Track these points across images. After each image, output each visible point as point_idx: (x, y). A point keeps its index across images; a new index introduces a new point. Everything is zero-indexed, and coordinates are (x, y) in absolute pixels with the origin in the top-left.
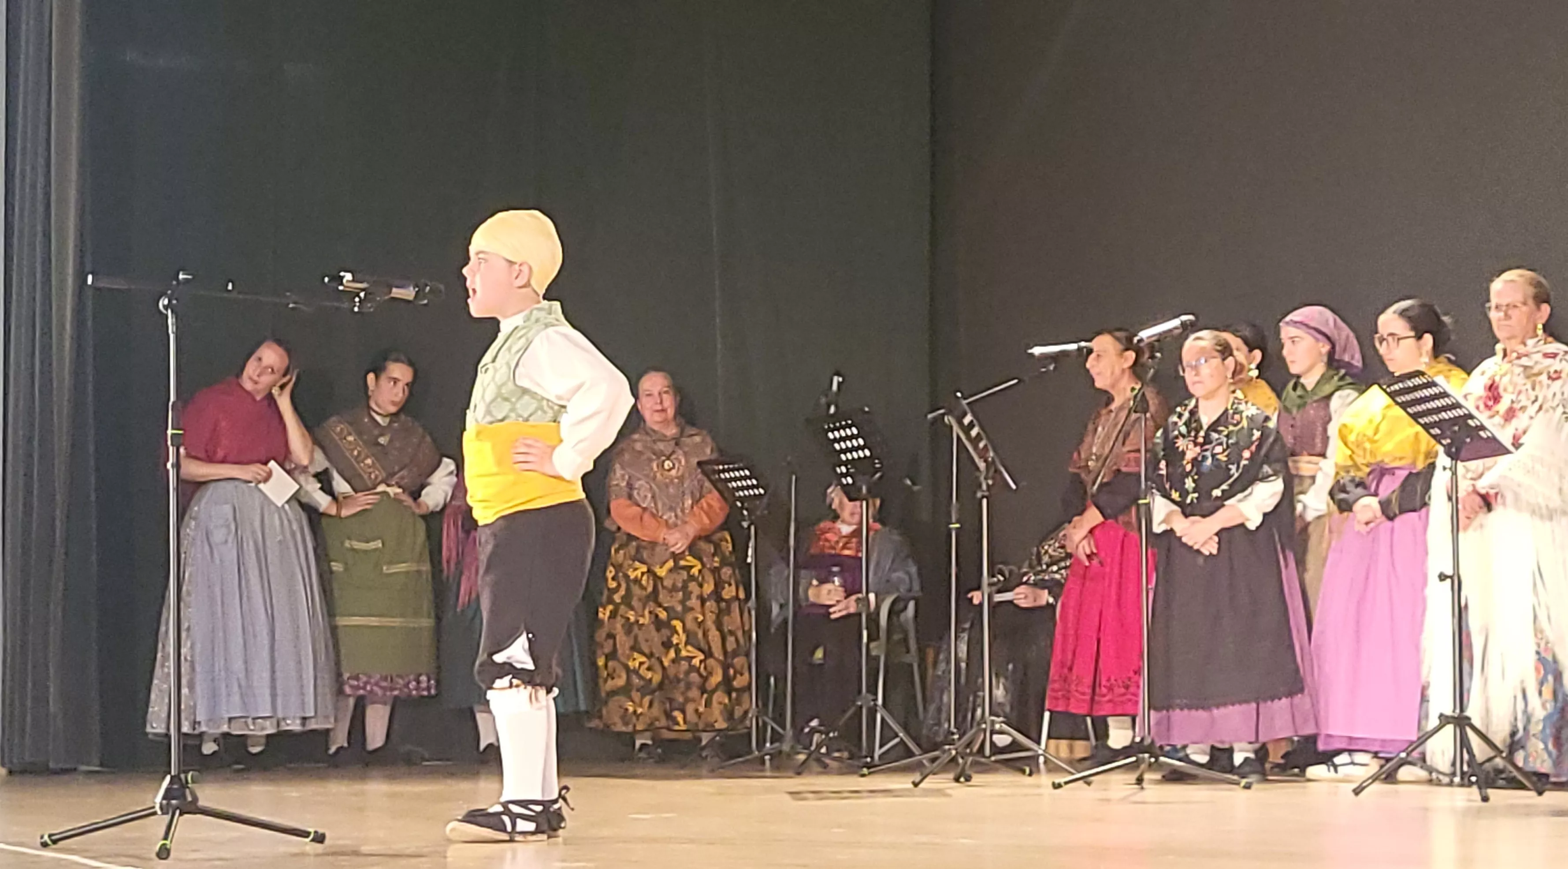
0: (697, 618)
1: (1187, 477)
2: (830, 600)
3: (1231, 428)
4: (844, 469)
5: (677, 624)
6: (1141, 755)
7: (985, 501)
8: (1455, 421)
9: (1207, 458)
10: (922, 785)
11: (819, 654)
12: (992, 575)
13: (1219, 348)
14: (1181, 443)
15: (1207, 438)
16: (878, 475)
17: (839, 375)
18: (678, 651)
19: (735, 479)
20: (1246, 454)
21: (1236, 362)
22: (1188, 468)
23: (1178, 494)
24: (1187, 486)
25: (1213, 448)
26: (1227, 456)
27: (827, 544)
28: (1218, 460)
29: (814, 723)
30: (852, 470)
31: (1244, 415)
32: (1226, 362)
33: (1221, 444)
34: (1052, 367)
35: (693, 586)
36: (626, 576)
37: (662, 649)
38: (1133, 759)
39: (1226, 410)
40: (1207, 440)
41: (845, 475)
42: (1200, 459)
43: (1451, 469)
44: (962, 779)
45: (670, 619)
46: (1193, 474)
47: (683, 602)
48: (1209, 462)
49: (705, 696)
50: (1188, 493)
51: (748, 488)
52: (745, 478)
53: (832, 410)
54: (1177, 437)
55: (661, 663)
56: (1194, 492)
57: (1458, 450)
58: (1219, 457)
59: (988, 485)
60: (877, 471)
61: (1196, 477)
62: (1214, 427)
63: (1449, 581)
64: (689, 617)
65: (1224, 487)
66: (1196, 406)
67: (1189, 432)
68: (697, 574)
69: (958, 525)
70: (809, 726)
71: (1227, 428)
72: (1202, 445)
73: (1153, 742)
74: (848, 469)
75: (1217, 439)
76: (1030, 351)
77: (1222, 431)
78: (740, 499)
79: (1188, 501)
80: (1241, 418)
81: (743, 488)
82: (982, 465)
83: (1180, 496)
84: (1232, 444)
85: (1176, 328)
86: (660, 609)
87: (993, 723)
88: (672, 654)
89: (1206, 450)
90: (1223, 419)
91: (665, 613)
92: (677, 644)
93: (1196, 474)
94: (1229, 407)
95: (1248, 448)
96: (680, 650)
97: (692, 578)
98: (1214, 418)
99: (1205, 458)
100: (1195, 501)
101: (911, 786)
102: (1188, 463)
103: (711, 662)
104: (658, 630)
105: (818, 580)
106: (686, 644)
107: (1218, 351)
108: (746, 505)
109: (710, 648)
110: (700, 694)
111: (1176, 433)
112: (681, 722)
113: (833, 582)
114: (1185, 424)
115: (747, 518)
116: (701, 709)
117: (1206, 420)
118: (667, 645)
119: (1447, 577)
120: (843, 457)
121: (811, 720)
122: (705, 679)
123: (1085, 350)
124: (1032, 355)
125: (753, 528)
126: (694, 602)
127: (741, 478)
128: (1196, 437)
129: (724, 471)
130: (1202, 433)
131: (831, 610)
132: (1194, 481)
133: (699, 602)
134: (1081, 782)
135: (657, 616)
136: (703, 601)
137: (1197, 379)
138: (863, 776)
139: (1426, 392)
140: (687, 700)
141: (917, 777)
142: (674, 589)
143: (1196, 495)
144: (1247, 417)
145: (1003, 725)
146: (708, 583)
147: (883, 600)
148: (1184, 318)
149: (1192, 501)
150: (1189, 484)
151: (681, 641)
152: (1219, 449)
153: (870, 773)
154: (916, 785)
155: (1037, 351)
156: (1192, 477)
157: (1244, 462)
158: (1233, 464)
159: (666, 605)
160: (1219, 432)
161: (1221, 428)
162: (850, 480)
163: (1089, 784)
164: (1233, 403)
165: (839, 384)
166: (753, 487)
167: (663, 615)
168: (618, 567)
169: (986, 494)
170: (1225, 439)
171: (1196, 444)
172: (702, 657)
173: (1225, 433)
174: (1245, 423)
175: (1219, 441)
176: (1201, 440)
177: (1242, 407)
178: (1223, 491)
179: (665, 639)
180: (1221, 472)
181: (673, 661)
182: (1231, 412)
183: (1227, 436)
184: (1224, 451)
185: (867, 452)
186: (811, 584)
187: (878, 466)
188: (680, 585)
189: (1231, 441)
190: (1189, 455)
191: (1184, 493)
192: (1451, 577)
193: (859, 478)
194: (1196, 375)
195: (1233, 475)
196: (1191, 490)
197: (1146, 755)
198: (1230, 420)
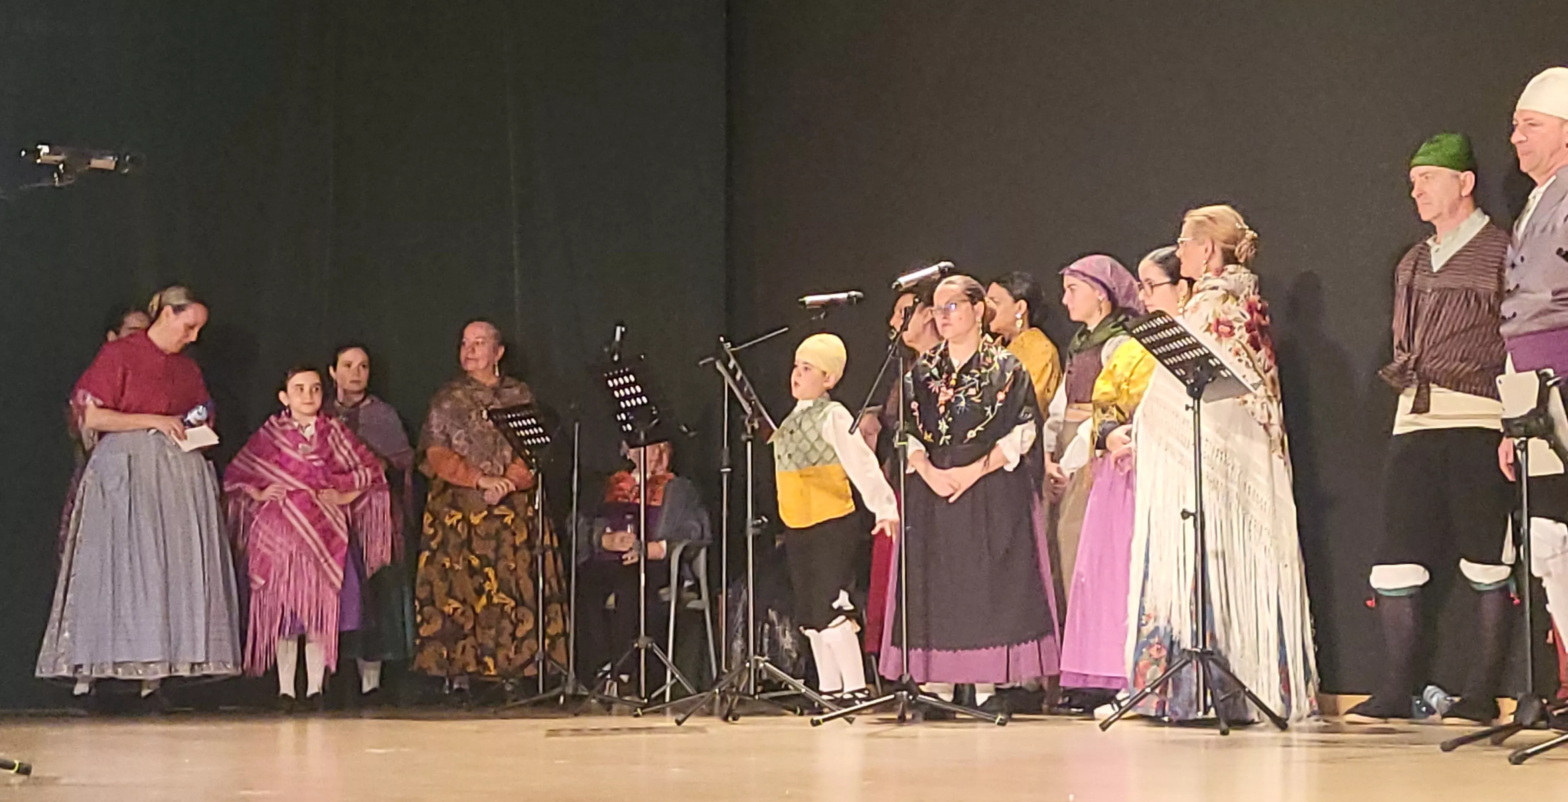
0: (508, 567)
1: (941, 419)
2: (624, 546)
3: (984, 370)
4: (623, 416)
5: (491, 573)
6: (899, 693)
7: (749, 444)
8: (1196, 361)
9: (961, 400)
10: (684, 724)
11: (611, 600)
12: (756, 516)
13: (969, 293)
14: (934, 385)
15: (959, 380)
16: (655, 421)
17: (622, 325)
18: (490, 598)
19: (524, 428)
20: (1001, 396)
21: (985, 307)
22: (942, 410)
23: (930, 436)
24: (940, 428)
25: (967, 390)
26: (980, 398)
27: (621, 493)
28: (973, 402)
29: (607, 668)
30: (631, 418)
31: (995, 359)
32: (976, 307)
33: (974, 386)
34: (822, 316)
35: (506, 535)
36: (443, 524)
37: (474, 595)
38: (892, 696)
39: (977, 352)
40: (959, 383)
41: (624, 423)
42: (953, 400)
43: (1193, 408)
44: (730, 719)
45: (482, 566)
46: (946, 416)
47: (497, 550)
48: (963, 404)
49: (515, 642)
50: (941, 435)
51: (535, 436)
52: (532, 426)
53: (616, 358)
54: (928, 379)
55: (473, 609)
56: (946, 434)
57: (1201, 391)
58: (973, 399)
59: (753, 428)
60: (655, 417)
61: (950, 419)
62: (966, 369)
63: (1192, 518)
64: (501, 565)
65: (979, 428)
66: (946, 349)
67: (941, 375)
68: (510, 522)
69: (728, 470)
70: (602, 671)
71: (980, 370)
72: (955, 388)
73: (911, 678)
74: (627, 417)
75: (969, 382)
76: (801, 300)
77: (975, 374)
78: (528, 447)
79: (941, 443)
80: (993, 362)
81: (530, 437)
82: (749, 410)
83: (933, 438)
84: (984, 386)
85: (933, 274)
86: (473, 557)
87: (757, 661)
88: (484, 600)
89: (959, 392)
90: (975, 361)
91: (477, 561)
92: (490, 591)
93: (950, 416)
94: (980, 350)
95: (1001, 390)
96: (492, 597)
97: (506, 527)
98: (966, 361)
99: (958, 400)
100: (947, 443)
101: (675, 724)
102: (941, 405)
103: (522, 610)
104: (471, 577)
105: (611, 528)
106: (498, 591)
107: (969, 295)
108: (534, 453)
109: (521, 595)
110: (510, 639)
111: (928, 375)
112: (492, 667)
113: (626, 529)
114: (936, 366)
115: (534, 466)
116: (512, 655)
117: (958, 363)
118: (479, 592)
119: (1189, 514)
120: (623, 405)
121: (605, 664)
122: (515, 626)
123: (855, 299)
124: (803, 303)
125: (540, 476)
126: (507, 550)
127: (528, 427)
128: (948, 380)
129: (512, 420)
130: (954, 376)
131: (624, 557)
132: (948, 423)
133: (511, 551)
134: (841, 719)
135: (470, 562)
136: (516, 549)
137: (945, 321)
138: (637, 716)
139: (1169, 333)
140: (498, 645)
141: (681, 717)
142: (488, 536)
143: (949, 437)
144: (998, 360)
145: (768, 664)
146: (522, 532)
147: (674, 547)
148: (943, 264)
149: (944, 442)
150: (943, 426)
151: (492, 587)
152: (972, 391)
153: (643, 714)
154: (679, 723)
155: (808, 299)
156: (946, 420)
157: (998, 404)
158: (988, 406)
159: (477, 553)
160: (973, 375)
161: (973, 371)
162: (629, 427)
163: (850, 721)
164: (984, 347)
165: (622, 333)
166: (539, 435)
167: (475, 562)
168: (435, 516)
169: (751, 437)
170: (977, 381)
171: (948, 387)
172: (513, 604)
173: (977, 376)
174: (996, 365)
175: (972, 384)
176: (953, 382)
177: (993, 350)
178: (978, 432)
179: (477, 585)
180: (975, 414)
181: (485, 607)
182: (982, 354)
183: (979, 378)
184: (978, 393)
185: (645, 400)
186: (604, 531)
187: (654, 413)
188: (494, 532)
189: (983, 384)
190: (942, 399)
191: (937, 435)
192: (1194, 515)
193: (638, 424)
194: (945, 318)
195: (988, 417)
196: (944, 431)
197: (905, 693)
198: (982, 362)
